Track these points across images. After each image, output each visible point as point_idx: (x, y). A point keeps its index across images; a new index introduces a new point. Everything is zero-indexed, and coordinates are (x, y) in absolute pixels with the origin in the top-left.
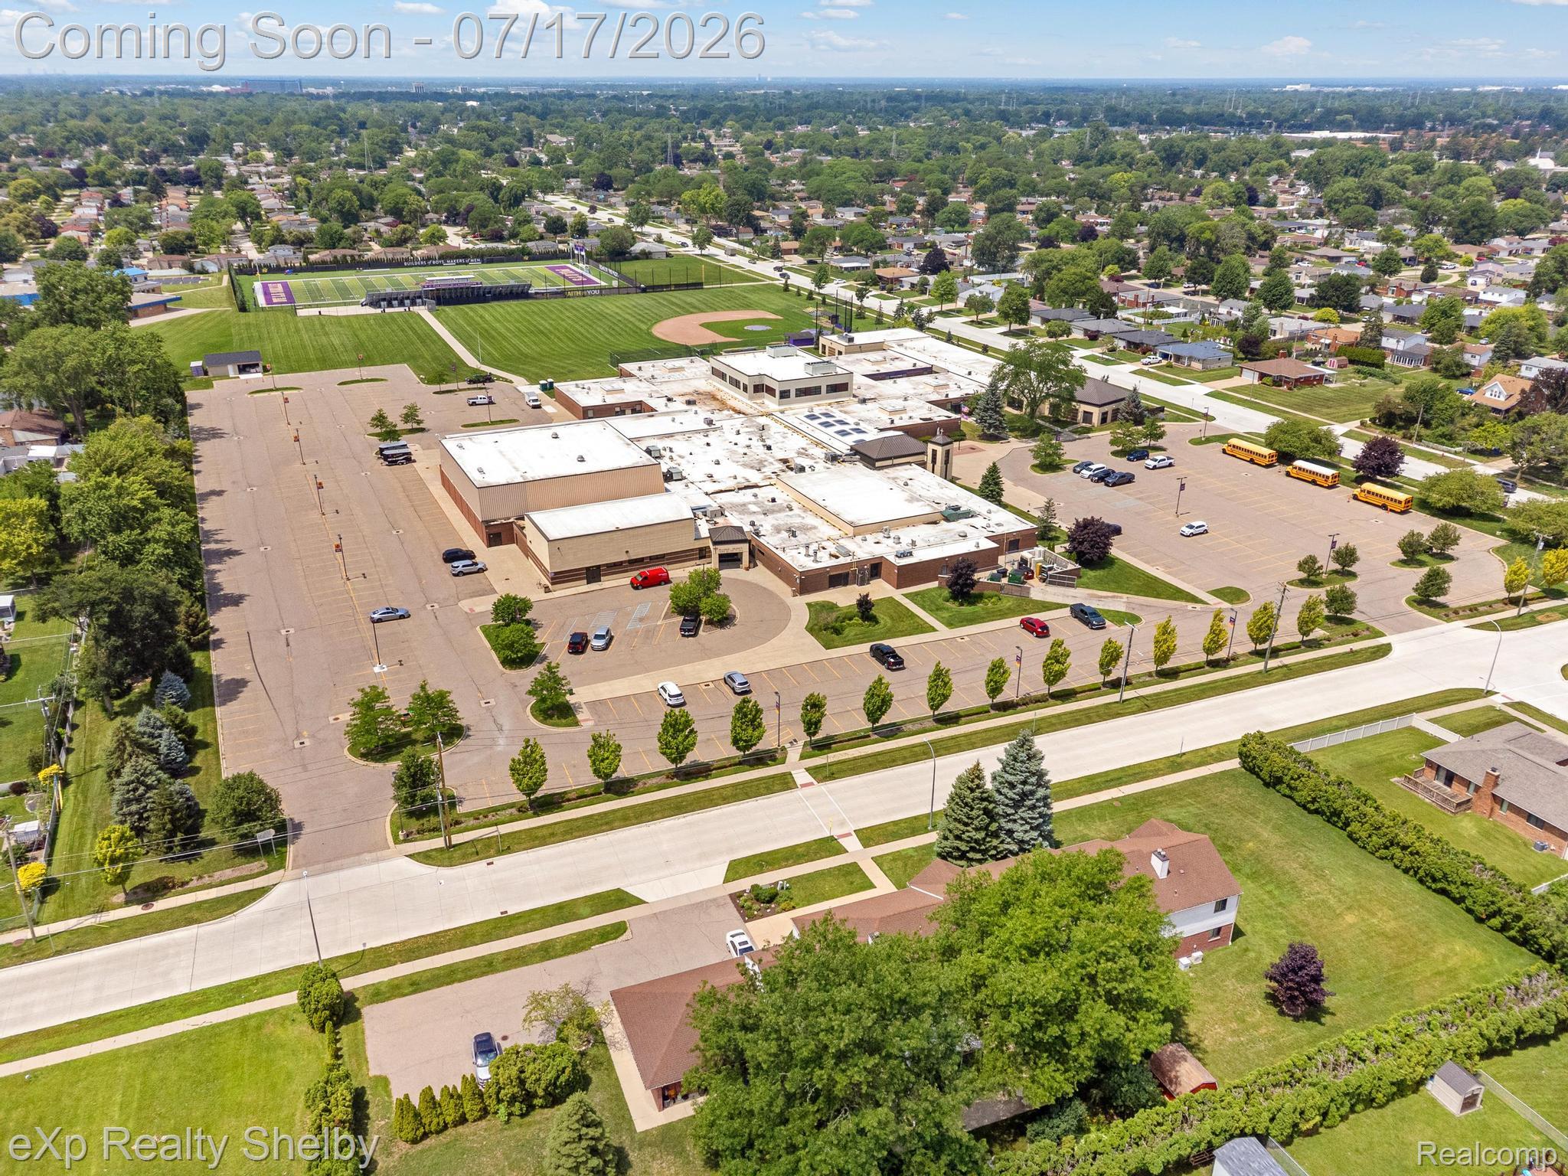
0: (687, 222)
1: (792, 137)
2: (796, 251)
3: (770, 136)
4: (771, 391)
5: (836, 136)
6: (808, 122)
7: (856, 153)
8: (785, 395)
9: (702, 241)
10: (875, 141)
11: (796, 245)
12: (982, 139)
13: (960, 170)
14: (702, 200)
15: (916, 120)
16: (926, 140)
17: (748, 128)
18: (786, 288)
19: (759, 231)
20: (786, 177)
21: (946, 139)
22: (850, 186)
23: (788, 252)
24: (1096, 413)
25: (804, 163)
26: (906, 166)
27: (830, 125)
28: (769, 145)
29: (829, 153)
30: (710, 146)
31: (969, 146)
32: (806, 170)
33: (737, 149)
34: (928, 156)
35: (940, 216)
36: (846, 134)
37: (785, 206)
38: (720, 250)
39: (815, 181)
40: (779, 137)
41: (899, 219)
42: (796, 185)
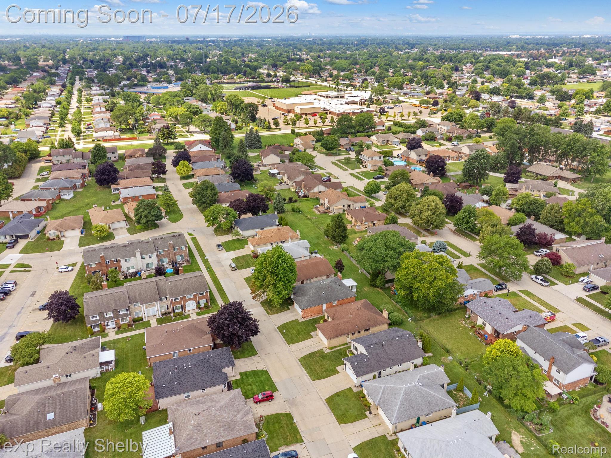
0: (301, 75)
1: (326, 54)
2: (331, 81)
3: (319, 54)
4: (330, 97)
5: (340, 54)
6: (330, 50)
7: (346, 58)
8: (332, 97)
9: (307, 78)
10: (352, 55)
11: (331, 79)
12: (385, 54)
13: (377, 63)
14: (306, 68)
15: (367, 49)
16: (368, 55)
17: (311, 51)
18: (329, 87)
19: (321, 77)
20: (326, 64)
21: (375, 54)
22: (345, 66)
23: (329, 81)
24: (391, 101)
25: (331, 61)
26: (360, 62)
27: (338, 50)
28: (319, 56)
29: (338, 59)
30: (300, 56)
31: (381, 56)
32: (331, 63)
33: (309, 57)
34: (368, 59)
35: (368, 73)
36: (343, 53)
37: (327, 72)
38: (312, 80)
39: (334, 66)
40: (322, 54)
41: (358, 74)
42: (329, 67)
